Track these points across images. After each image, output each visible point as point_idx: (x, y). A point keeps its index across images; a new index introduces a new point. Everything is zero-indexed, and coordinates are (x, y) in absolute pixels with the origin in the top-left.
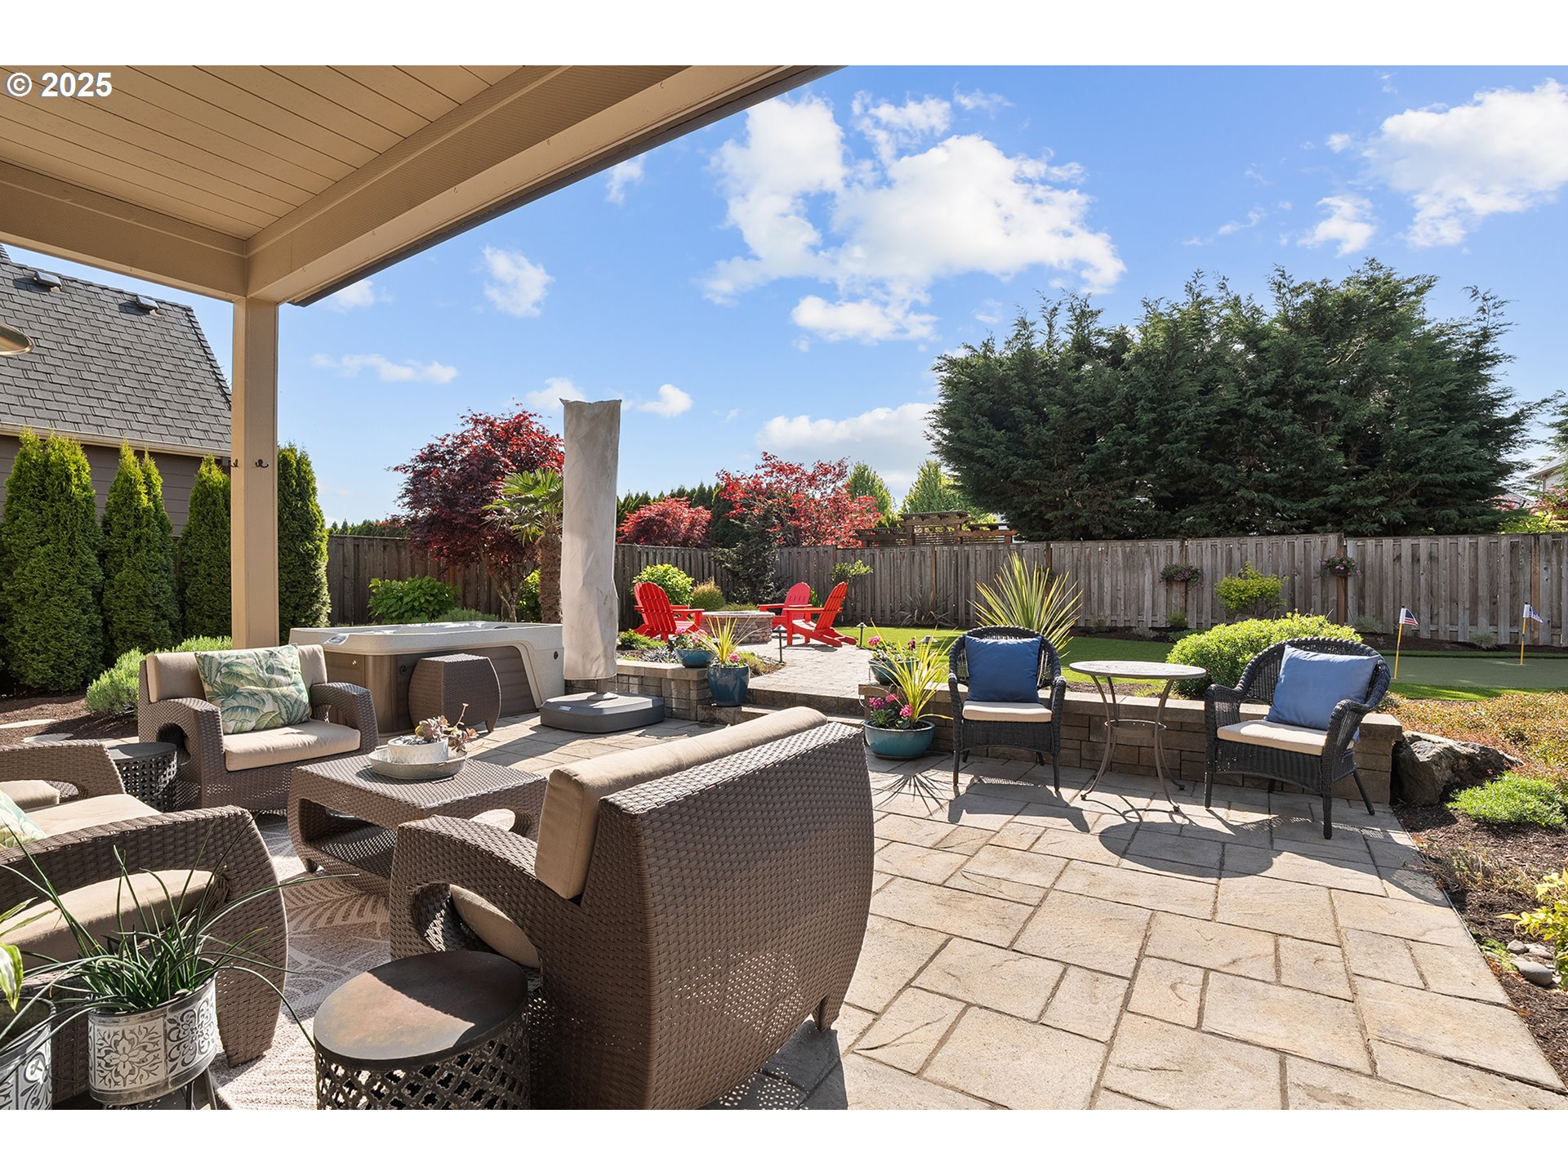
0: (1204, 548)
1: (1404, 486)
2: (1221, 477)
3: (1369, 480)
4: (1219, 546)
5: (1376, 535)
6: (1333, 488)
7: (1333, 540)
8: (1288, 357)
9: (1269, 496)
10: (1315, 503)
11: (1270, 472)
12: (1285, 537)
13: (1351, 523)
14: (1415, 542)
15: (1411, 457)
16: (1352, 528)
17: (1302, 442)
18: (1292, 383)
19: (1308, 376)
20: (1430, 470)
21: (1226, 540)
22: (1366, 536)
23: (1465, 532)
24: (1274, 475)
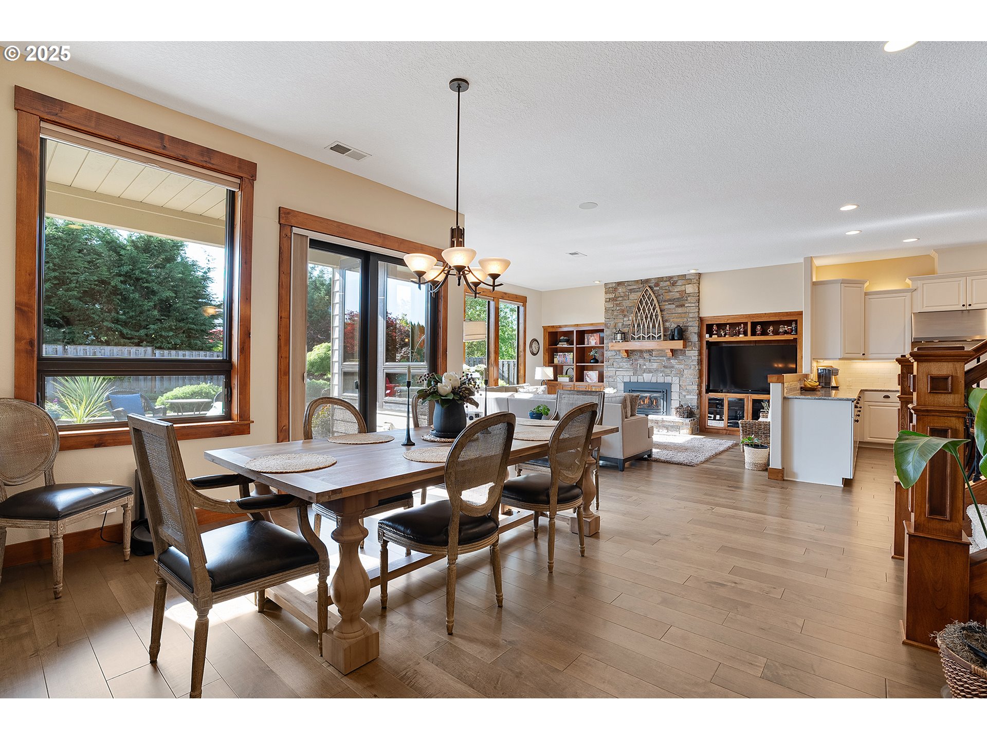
0: (78, 350)
1: (181, 328)
2: (93, 314)
3: (166, 325)
4: (88, 350)
5: (169, 349)
6: (152, 326)
7: (149, 350)
8: (134, 261)
9: (119, 327)
10: (142, 332)
11: (122, 315)
12: (126, 347)
13: (158, 343)
14: (184, 353)
15: (184, 316)
16: (159, 345)
17: (137, 303)
18: (135, 274)
19: (142, 272)
20: (191, 323)
21: (92, 347)
22: (165, 349)
23: (202, 350)
24: (124, 317)
